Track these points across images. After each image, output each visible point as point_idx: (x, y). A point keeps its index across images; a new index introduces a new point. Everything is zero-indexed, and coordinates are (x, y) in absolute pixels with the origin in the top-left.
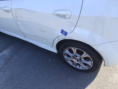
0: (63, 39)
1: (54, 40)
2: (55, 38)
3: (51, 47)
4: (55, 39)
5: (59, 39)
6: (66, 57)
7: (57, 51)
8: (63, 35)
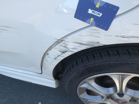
2: (50, 49)
3: (37, 75)
4: (49, 52)
5: (64, 49)
6: (84, 96)
7: (56, 83)
8: (91, 25)
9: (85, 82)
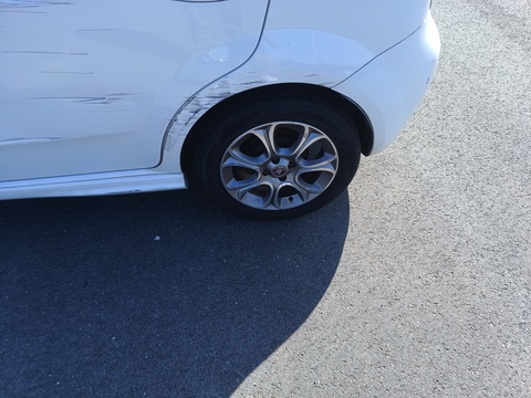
0: (217, 101)
1: (174, 120)
2: (179, 112)
3: (150, 172)
9: (229, 155)
